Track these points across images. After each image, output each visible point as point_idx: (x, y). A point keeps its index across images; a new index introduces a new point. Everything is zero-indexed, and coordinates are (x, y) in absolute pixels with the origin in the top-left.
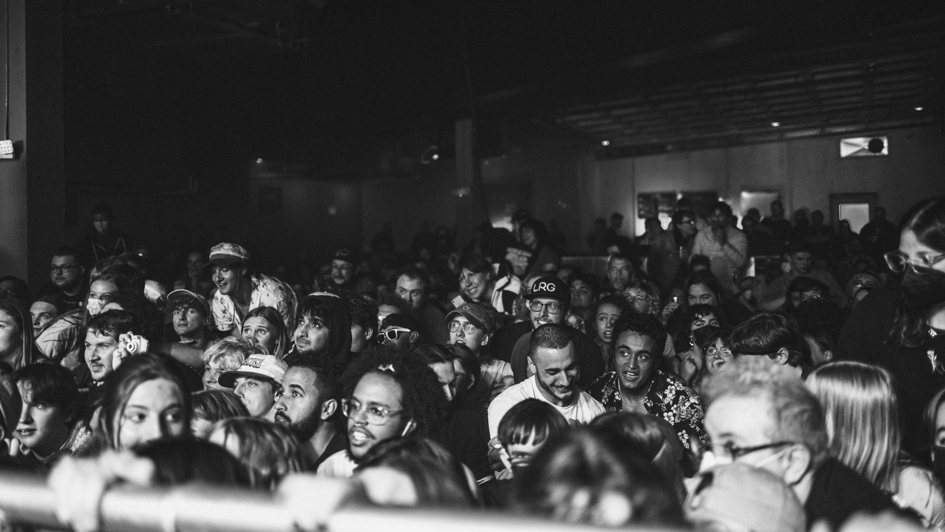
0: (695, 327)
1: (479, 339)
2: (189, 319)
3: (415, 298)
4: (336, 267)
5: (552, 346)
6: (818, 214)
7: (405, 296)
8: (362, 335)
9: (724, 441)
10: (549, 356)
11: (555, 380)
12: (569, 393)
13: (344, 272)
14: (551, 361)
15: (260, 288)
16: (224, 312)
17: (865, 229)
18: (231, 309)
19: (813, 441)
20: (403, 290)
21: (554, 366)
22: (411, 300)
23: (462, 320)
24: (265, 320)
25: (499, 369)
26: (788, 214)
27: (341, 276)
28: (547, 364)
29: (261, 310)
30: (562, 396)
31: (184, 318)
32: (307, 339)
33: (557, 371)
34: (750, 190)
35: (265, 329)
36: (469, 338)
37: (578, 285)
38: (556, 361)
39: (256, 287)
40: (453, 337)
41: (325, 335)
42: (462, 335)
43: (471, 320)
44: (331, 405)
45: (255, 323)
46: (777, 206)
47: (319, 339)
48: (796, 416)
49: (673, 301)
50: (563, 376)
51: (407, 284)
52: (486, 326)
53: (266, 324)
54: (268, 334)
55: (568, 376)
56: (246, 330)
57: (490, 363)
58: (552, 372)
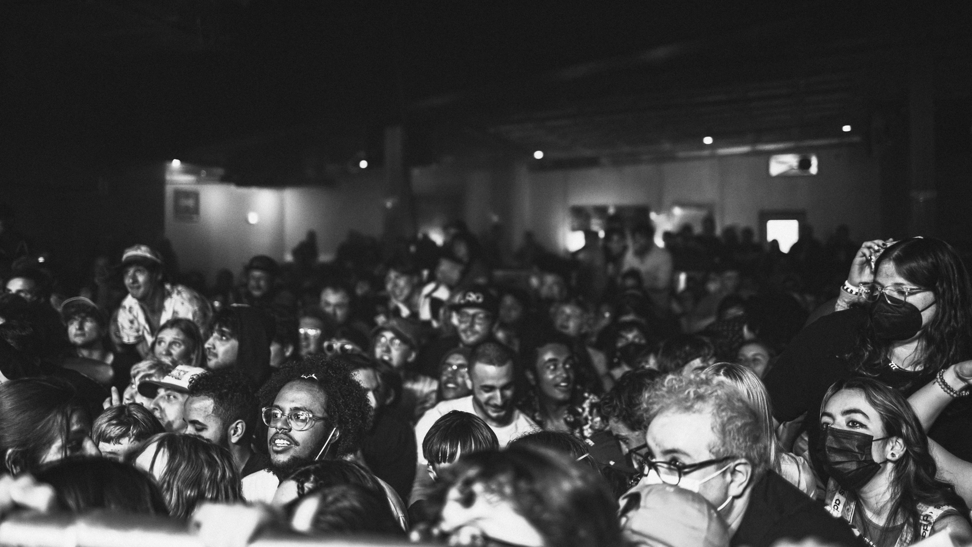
0: (620, 345)
1: (405, 356)
2: (86, 329)
3: (339, 313)
4: (254, 278)
5: (491, 363)
6: (748, 232)
7: (329, 310)
8: (281, 352)
9: (668, 458)
10: (486, 372)
11: (490, 398)
12: (502, 413)
13: (262, 283)
14: (488, 378)
15: (175, 296)
16: (132, 322)
17: (794, 248)
18: (142, 319)
19: (754, 454)
20: (328, 304)
21: (489, 382)
22: (335, 314)
23: (389, 335)
24: (181, 332)
25: (425, 387)
26: (718, 231)
27: (259, 288)
28: (483, 381)
29: (175, 322)
30: (494, 415)
31: (81, 328)
32: (215, 351)
33: (490, 388)
34: (682, 205)
35: (179, 342)
36: (395, 355)
37: (508, 300)
38: (493, 378)
39: (169, 294)
40: (379, 351)
41: (233, 348)
42: (388, 351)
43: (398, 335)
44: (239, 426)
45: (169, 335)
46: (709, 222)
47: (226, 352)
48: (739, 430)
49: (604, 317)
50: (497, 396)
51: (332, 298)
52: (414, 342)
53: (181, 337)
54: (183, 347)
55: (503, 396)
56: (160, 343)
57: (415, 380)
58: (487, 389)
